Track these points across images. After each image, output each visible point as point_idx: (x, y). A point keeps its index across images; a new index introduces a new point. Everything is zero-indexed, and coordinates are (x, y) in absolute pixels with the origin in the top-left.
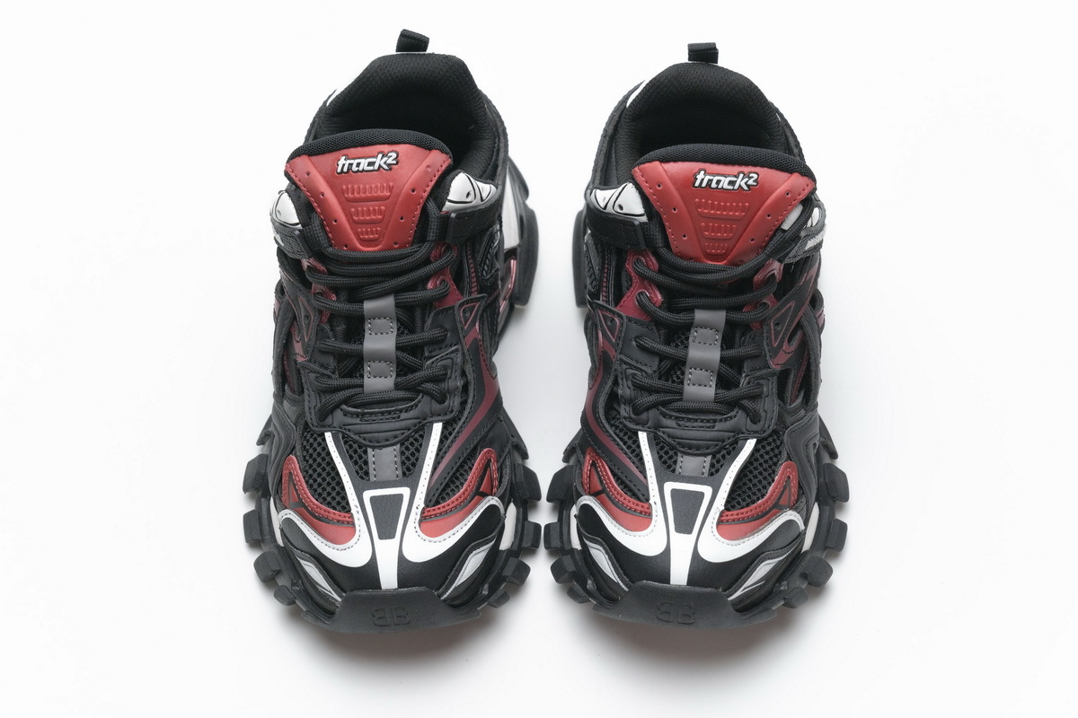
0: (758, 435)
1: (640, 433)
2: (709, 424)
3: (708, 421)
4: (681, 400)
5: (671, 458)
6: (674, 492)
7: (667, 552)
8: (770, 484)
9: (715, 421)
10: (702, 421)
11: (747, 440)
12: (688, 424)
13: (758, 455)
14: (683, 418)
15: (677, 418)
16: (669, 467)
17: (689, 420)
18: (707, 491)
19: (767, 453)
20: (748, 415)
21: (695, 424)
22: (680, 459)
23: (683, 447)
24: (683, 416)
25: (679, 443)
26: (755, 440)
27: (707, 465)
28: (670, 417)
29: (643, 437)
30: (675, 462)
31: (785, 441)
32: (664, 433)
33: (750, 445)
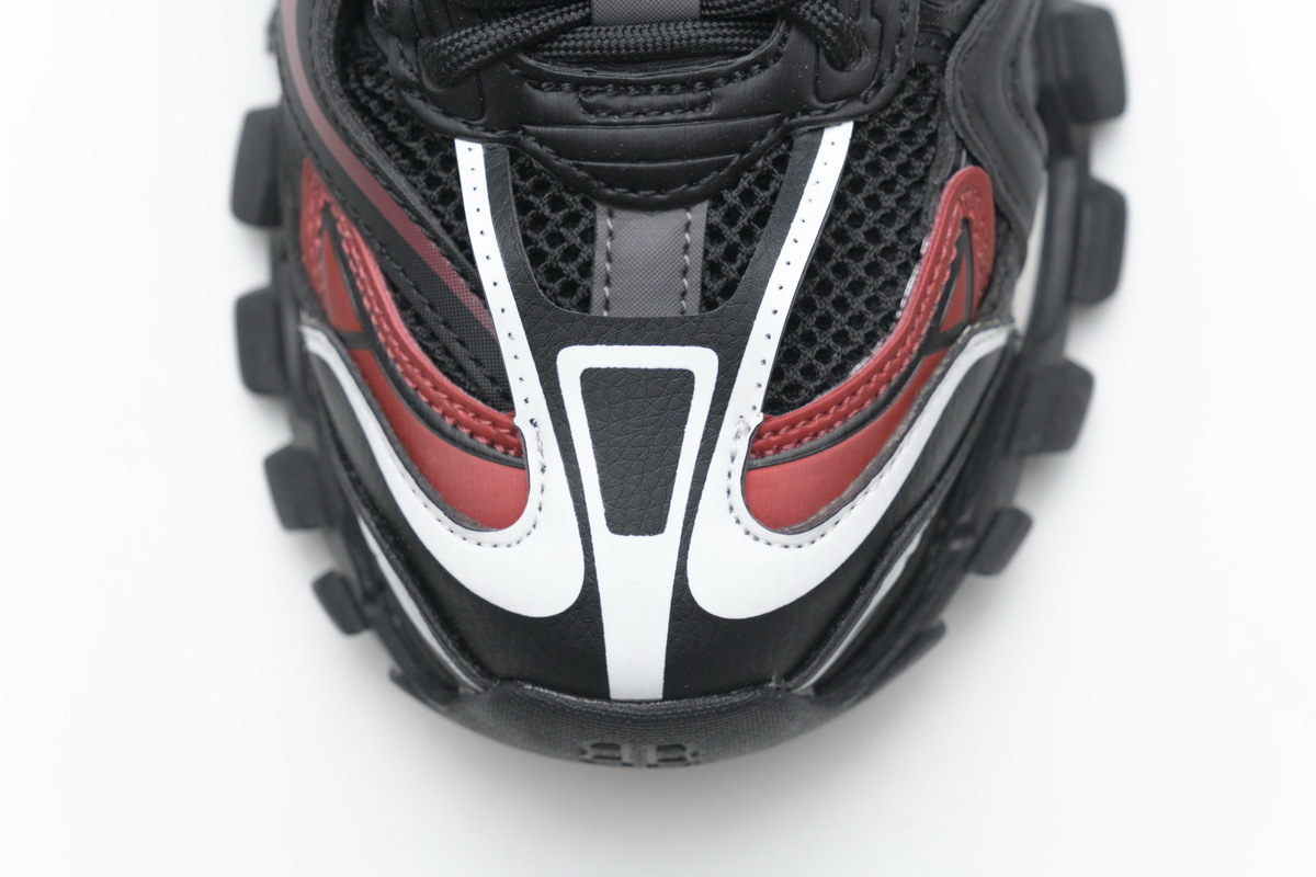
0: (858, 106)
1: (461, 146)
2: (690, 97)
3: (687, 85)
4: (587, 21)
5: (572, 219)
6: (593, 380)
7: (589, 599)
8: (906, 270)
9: (709, 81)
10: (666, 87)
11: (821, 131)
12: (620, 101)
13: (858, 202)
14: (602, 83)
15: (577, 85)
16: (570, 288)
17: (621, 87)
18: (701, 362)
19: (888, 186)
20: (818, 47)
21: (643, 100)
22: (604, 223)
23: (610, 186)
24: (600, 75)
25: (597, 174)
26: (847, 129)
27: (697, 237)
28: (557, 83)
29: (471, 159)
30: (589, 235)
31: (948, 92)
32: (541, 139)
33: (835, 143)
